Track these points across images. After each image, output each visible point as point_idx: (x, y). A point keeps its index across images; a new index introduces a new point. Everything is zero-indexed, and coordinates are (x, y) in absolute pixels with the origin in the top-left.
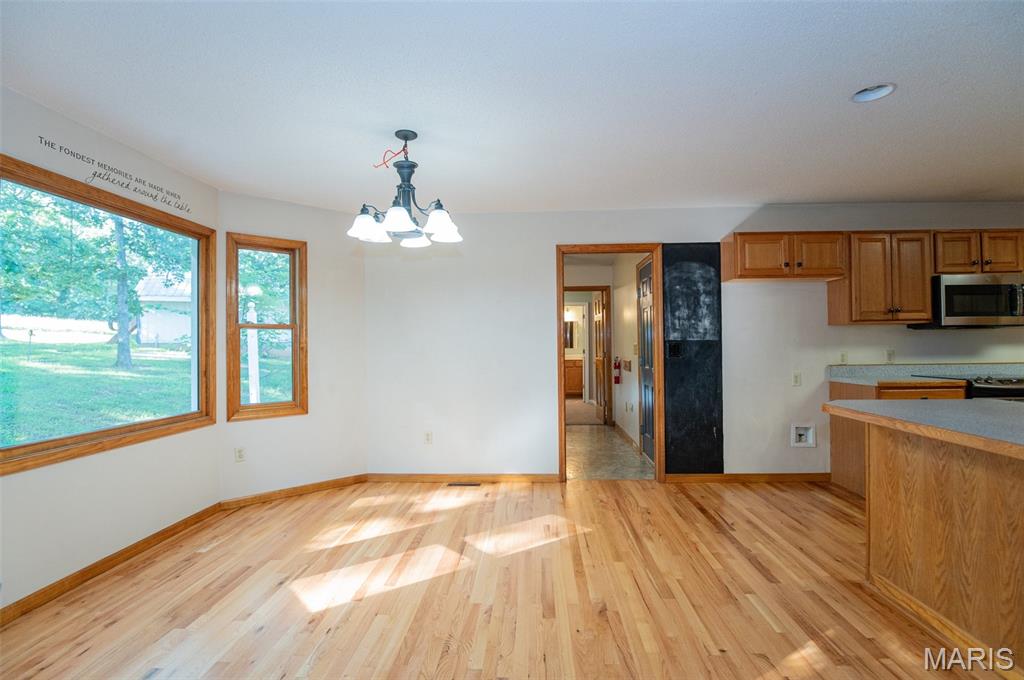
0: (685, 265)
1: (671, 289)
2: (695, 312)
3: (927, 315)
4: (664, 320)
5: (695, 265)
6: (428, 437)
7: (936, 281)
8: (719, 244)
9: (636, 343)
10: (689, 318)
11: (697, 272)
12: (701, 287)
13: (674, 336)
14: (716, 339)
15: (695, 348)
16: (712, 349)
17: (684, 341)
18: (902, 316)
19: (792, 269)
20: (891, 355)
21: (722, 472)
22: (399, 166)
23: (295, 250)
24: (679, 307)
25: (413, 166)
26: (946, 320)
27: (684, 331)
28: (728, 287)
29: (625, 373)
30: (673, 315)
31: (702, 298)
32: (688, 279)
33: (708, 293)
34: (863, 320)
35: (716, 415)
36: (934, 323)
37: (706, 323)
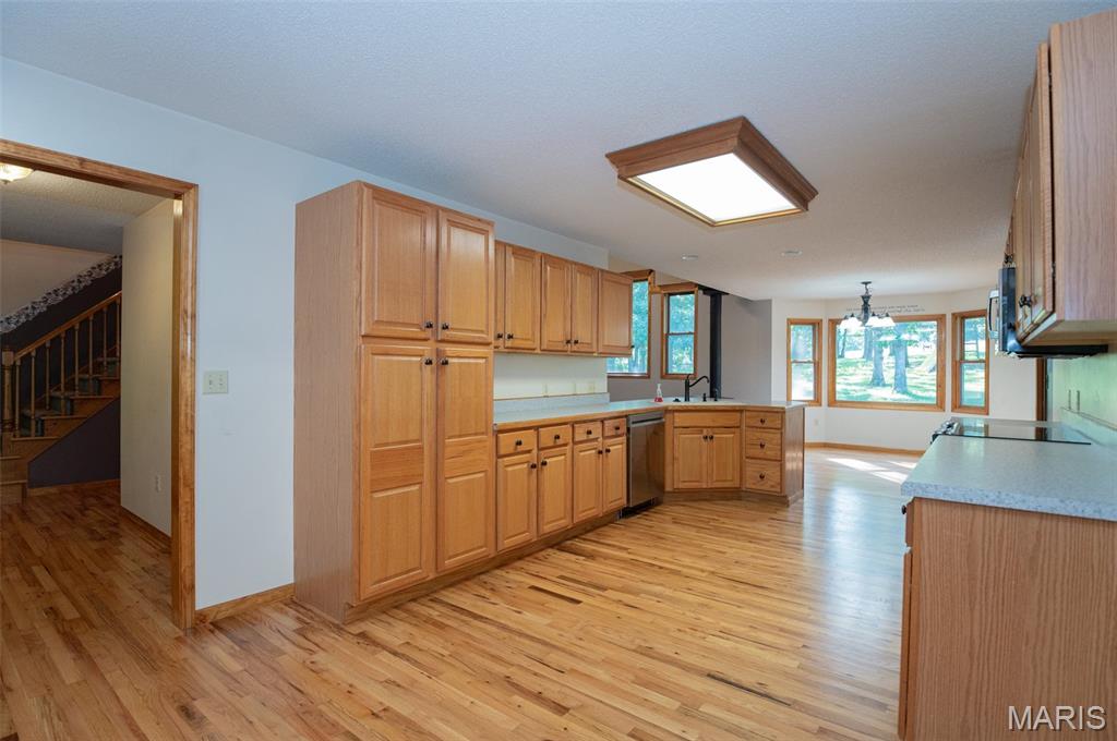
22: (863, 297)
25: (869, 297)
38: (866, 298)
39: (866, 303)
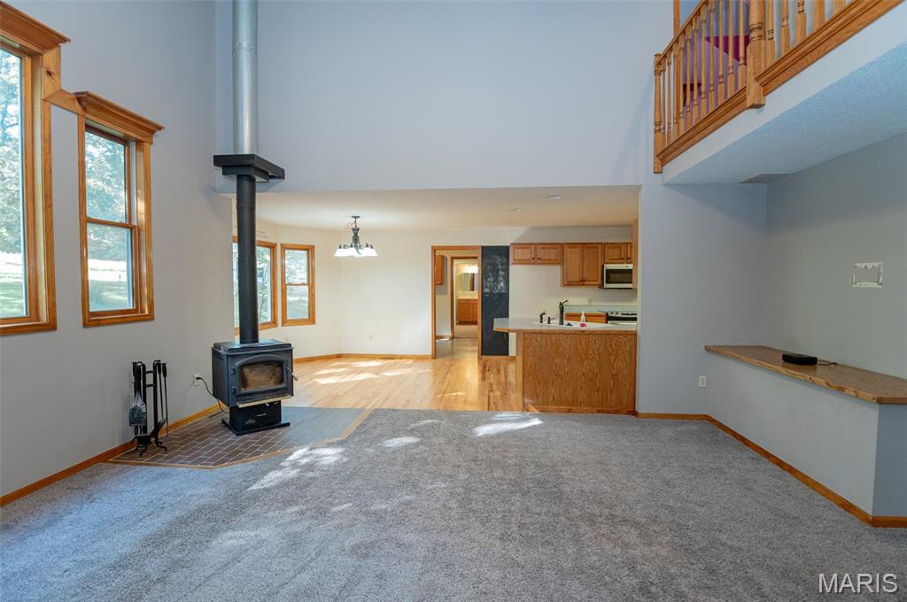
0: (493, 256)
1: (486, 268)
2: (497, 279)
3: (599, 282)
4: (482, 282)
5: (497, 257)
6: (371, 337)
7: (603, 267)
8: (508, 247)
10: (494, 282)
11: (499, 260)
12: (500, 267)
13: (486, 290)
14: (506, 292)
15: (496, 296)
16: (504, 296)
17: (491, 293)
18: (586, 283)
19: (534, 261)
20: (590, 301)
21: (508, 354)
22: (354, 230)
23: (310, 250)
24: (489, 277)
25: (358, 230)
26: (606, 285)
27: (492, 288)
28: (512, 268)
30: (486, 280)
31: (500, 272)
32: (494, 263)
33: (503, 270)
34: (570, 284)
36: (603, 287)
37: (502, 284)
38: (356, 230)
39: (356, 234)
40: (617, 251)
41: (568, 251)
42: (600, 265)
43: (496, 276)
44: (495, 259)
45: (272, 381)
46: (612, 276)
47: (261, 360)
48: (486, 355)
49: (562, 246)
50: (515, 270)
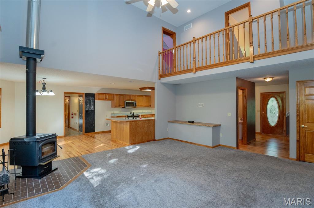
0: (89, 97)
1: (86, 101)
2: (90, 105)
3: (124, 106)
4: (85, 106)
5: (90, 97)
7: (125, 101)
8: (95, 94)
9: (78, 110)
10: (89, 106)
11: (91, 98)
12: (91, 101)
13: (87, 109)
15: (90, 111)
16: (93, 111)
17: (88, 110)
18: (121, 106)
20: (120, 112)
21: (94, 131)
24: (88, 104)
26: (126, 107)
27: (89, 108)
28: (96, 101)
29: (74, 116)
30: (86, 105)
31: (92, 103)
32: (89, 99)
33: (92, 102)
34: (116, 107)
35: (94, 122)
36: (125, 107)
37: (92, 107)
38: (44, 84)
39: (44, 86)
40: (128, 97)
41: (115, 96)
42: (124, 101)
43: (90, 104)
44: (90, 98)
45: (51, 151)
46: (128, 104)
47: (48, 142)
48: (87, 133)
49: (114, 95)
50: (97, 102)
